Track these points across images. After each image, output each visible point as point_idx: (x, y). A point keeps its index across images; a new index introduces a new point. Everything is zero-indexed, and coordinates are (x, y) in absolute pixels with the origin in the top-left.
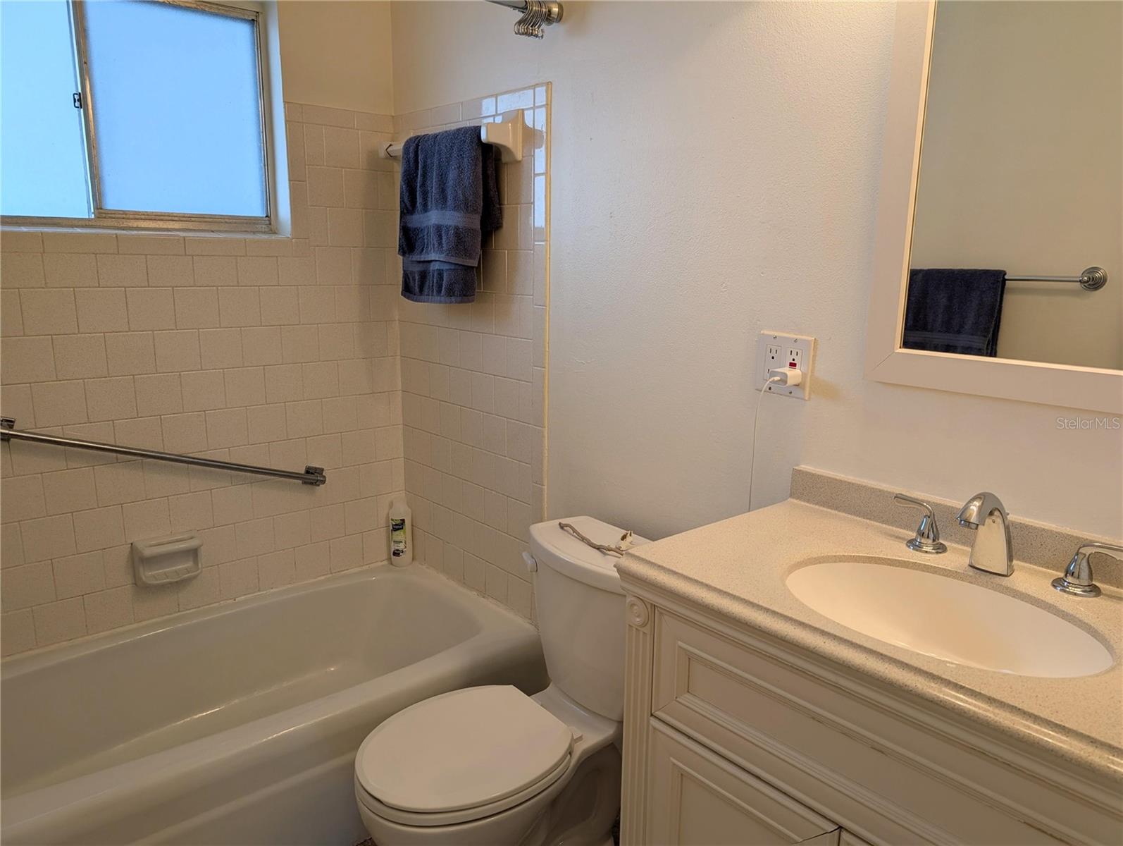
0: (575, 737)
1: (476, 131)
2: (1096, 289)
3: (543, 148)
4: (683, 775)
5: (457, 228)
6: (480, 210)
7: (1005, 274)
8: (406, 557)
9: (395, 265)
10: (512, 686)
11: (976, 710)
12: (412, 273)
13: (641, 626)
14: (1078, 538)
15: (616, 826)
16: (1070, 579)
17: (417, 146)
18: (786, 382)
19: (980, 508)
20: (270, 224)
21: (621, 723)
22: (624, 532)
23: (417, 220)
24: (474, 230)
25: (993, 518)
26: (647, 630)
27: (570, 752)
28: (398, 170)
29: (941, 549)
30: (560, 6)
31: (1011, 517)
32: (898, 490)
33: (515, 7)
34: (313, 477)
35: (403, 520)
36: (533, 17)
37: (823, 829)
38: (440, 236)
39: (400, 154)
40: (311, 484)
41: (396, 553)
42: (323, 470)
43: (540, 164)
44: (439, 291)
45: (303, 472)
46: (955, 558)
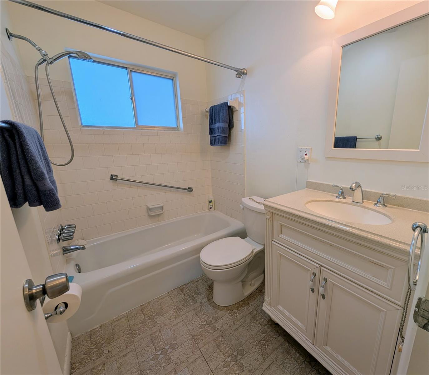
0: (254, 248)
1: (227, 103)
2: (379, 140)
3: (243, 107)
4: (280, 255)
5: (223, 127)
6: (228, 123)
7: (357, 137)
8: (213, 209)
9: (208, 137)
10: (238, 237)
11: (357, 232)
12: (212, 139)
13: (269, 218)
14: (380, 193)
15: (264, 271)
16: (378, 203)
17: (213, 108)
18: (304, 159)
19: (355, 186)
20: (178, 128)
21: (265, 245)
22: (265, 199)
23: (213, 126)
24: (227, 127)
25: (359, 188)
26: (271, 219)
27: (252, 252)
28: (208, 115)
29: (344, 198)
30: (247, 71)
31: (363, 189)
32: (333, 184)
33: (235, 71)
34: (190, 190)
35: (212, 200)
36: (240, 73)
37: (316, 266)
38: (219, 129)
39: (209, 111)
40: (190, 191)
41: (210, 208)
42: (192, 188)
43: (242, 111)
44: (219, 143)
45: (188, 188)
46: (349, 200)
